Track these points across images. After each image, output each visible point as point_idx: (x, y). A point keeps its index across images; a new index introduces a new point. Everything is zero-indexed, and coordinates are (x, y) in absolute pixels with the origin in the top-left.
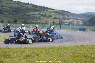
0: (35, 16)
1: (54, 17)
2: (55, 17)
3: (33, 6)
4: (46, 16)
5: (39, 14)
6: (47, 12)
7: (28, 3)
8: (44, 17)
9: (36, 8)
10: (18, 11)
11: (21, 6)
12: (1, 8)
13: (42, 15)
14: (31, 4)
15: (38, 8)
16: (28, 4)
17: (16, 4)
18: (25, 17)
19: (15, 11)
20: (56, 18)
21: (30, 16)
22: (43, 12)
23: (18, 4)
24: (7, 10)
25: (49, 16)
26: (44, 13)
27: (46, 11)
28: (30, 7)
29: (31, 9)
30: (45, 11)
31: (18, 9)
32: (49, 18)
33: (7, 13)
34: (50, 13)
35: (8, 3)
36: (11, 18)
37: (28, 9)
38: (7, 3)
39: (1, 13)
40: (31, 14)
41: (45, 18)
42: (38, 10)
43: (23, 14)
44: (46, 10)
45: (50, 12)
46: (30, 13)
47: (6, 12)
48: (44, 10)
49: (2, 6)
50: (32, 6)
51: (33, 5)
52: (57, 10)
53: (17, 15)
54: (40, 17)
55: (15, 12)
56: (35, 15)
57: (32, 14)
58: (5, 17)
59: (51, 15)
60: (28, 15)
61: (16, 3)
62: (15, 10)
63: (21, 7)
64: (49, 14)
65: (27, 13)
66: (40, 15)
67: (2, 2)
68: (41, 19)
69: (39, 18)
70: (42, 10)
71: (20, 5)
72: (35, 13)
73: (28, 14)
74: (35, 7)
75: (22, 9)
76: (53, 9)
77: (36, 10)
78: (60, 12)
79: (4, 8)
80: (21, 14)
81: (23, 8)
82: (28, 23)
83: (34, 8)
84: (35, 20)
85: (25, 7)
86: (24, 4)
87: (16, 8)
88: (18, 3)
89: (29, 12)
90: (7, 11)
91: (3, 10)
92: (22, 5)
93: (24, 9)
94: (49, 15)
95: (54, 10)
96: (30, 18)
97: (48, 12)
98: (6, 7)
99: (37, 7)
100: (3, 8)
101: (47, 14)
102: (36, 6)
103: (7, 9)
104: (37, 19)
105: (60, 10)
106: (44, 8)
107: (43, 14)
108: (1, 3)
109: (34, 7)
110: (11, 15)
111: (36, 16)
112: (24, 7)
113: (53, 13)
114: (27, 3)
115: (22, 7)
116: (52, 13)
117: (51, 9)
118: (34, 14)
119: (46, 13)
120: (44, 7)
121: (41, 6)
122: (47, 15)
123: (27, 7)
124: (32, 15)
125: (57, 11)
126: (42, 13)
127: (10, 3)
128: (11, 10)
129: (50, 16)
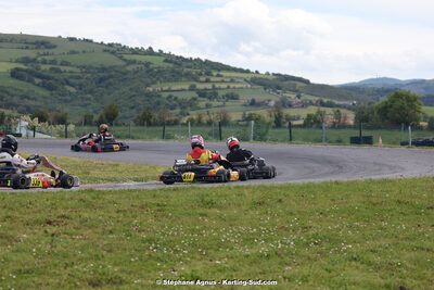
0: (176, 98)
1: (245, 98)
2: (250, 99)
3: (169, 58)
4: (215, 95)
5: (192, 88)
6: (219, 79)
7: (150, 48)
8: (210, 98)
9: (178, 67)
10: (111, 80)
11: (125, 60)
12: (52, 69)
13: (202, 94)
14: (161, 51)
15: (188, 67)
16: (150, 52)
17: (107, 55)
18: (139, 100)
19: (101, 80)
20: (253, 103)
21: (159, 96)
22: (207, 81)
23: (113, 53)
24: (71, 77)
25: (227, 96)
26: (209, 86)
27: (218, 76)
28: (157, 62)
29: (160, 72)
30: (212, 79)
31: (113, 73)
32: (230, 103)
33: (72, 90)
34: (232, 85)
35: (76, 49)
36: (86, 105)
37: (151, 70)
38: (73, 52)
39: (50, 88)
40: (162, 91)
41: (215, 103)
42: (187, 74)
43: (131, 89)
44: (215, 73)
45: (232, 81)
46: (158, 87)
47: (68, 84)
48: (208, 74)
49: (53, 62)
50: (166, 61)
51: (169, 55)
52: (257, 72)
53: (109, 94)
54: (195, 99)
55: (102, 84)
56: (174, 94)
57: (164, 88)
58: (66, 101)
59: (236, 92)
60: (149, 95)
61: (105, 51)
62: (101, 74)
63: (124, 63)
64: (228, 87)
65: (148, 85)
66: (194, 94)
67: (55, 47)
68: (199, 109)
69: (192, 104)
70: (201, 74)
71: (121, 58)
72: (176, 86)
73: (151, 89)
74: (176, 63)
75: (129, 72)
76: (241, 71)
77: (178, 73)
78: (267, 79)
79: (63, 68)
80: (126, 89)
81: (130, 68)
82: (156, 124)
83: (171, 65)
84: (178, 111)
85: (140, 63)
86: (136, 52)
87: (104, 69)
88: (114, 50)
89: (154, 83)
90: (72, 81)
91: (56, 75)
92: (125, 56)
93: (136, 72)
94: (230, 91)
95: (248, 71)
96: (158, 103)
97: (223, 81)
98: (67, 64)
99: (185, 64)
100: (58, 71)
101: (220, 89)
102: (179, 61)
103: (71, 72)
104: (185, 108)
105: (268, 74)
106: (210, 68)
107: (206, 89)
108: (50, 51)
109: (171, 62)
110: (89, 96)
111: (180, 96)
112: (134, 62)
113: (240, 85)
114: (146, 48)
115: (128, 65)
116: (237, 86)
117: (235, 70)
118: (173, 89)
119: (217, 85)
120: (207, 63)
121: (198, 60)
122: (221, 93)
123: (147, 64)
124: (165, 95)
125: (258, 76)
126: (200, 86)
127: (81, 51)
128: (89, 75)
129: (233, 97)
